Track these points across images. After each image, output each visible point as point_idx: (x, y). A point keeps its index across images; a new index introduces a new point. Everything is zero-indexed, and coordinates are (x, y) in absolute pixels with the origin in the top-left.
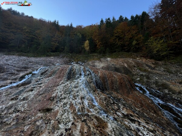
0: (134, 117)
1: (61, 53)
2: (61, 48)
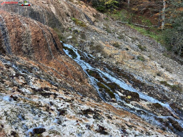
0: (51, 90)
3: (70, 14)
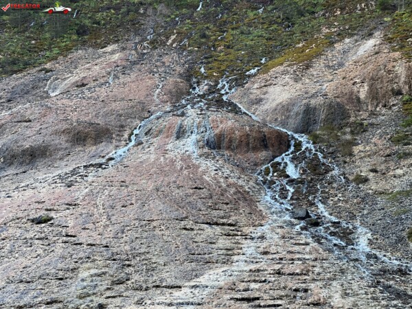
3: (405, 89)
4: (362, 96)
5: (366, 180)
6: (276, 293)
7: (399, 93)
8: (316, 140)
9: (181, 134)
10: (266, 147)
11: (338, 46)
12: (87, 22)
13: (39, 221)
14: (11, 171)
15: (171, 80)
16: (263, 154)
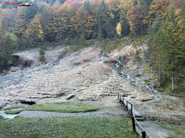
1: (96, 40)
2: (95, 35)
3: (135, 54)
4: (129, 55)
5: (129, 68)
6: (115, 85)
7: (134, 54)
8: (121, 61)
9: (100, 61)
10: (113, 63)
11: (125, 47)
12: (86, 44)
13: (79, 74)
14: (75, 66)
15: (99, 52)
16: (113, 64)
